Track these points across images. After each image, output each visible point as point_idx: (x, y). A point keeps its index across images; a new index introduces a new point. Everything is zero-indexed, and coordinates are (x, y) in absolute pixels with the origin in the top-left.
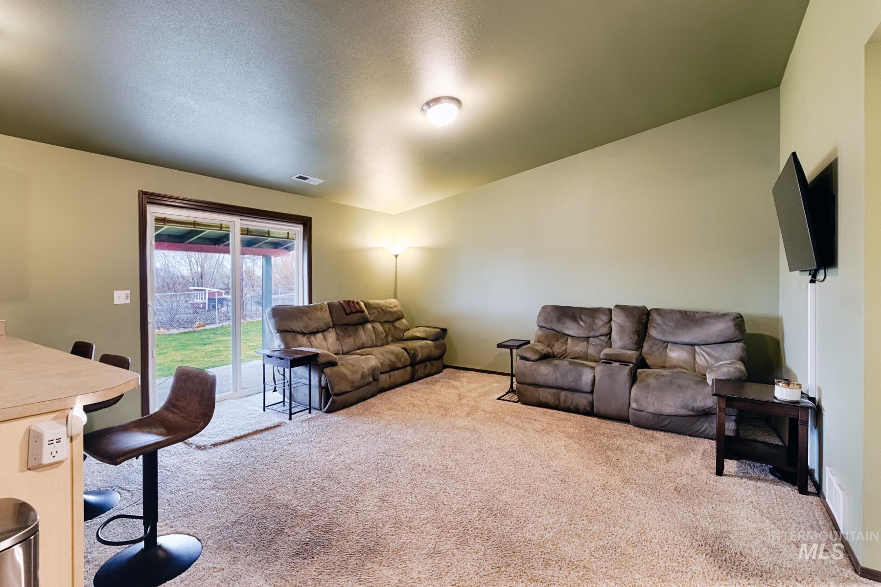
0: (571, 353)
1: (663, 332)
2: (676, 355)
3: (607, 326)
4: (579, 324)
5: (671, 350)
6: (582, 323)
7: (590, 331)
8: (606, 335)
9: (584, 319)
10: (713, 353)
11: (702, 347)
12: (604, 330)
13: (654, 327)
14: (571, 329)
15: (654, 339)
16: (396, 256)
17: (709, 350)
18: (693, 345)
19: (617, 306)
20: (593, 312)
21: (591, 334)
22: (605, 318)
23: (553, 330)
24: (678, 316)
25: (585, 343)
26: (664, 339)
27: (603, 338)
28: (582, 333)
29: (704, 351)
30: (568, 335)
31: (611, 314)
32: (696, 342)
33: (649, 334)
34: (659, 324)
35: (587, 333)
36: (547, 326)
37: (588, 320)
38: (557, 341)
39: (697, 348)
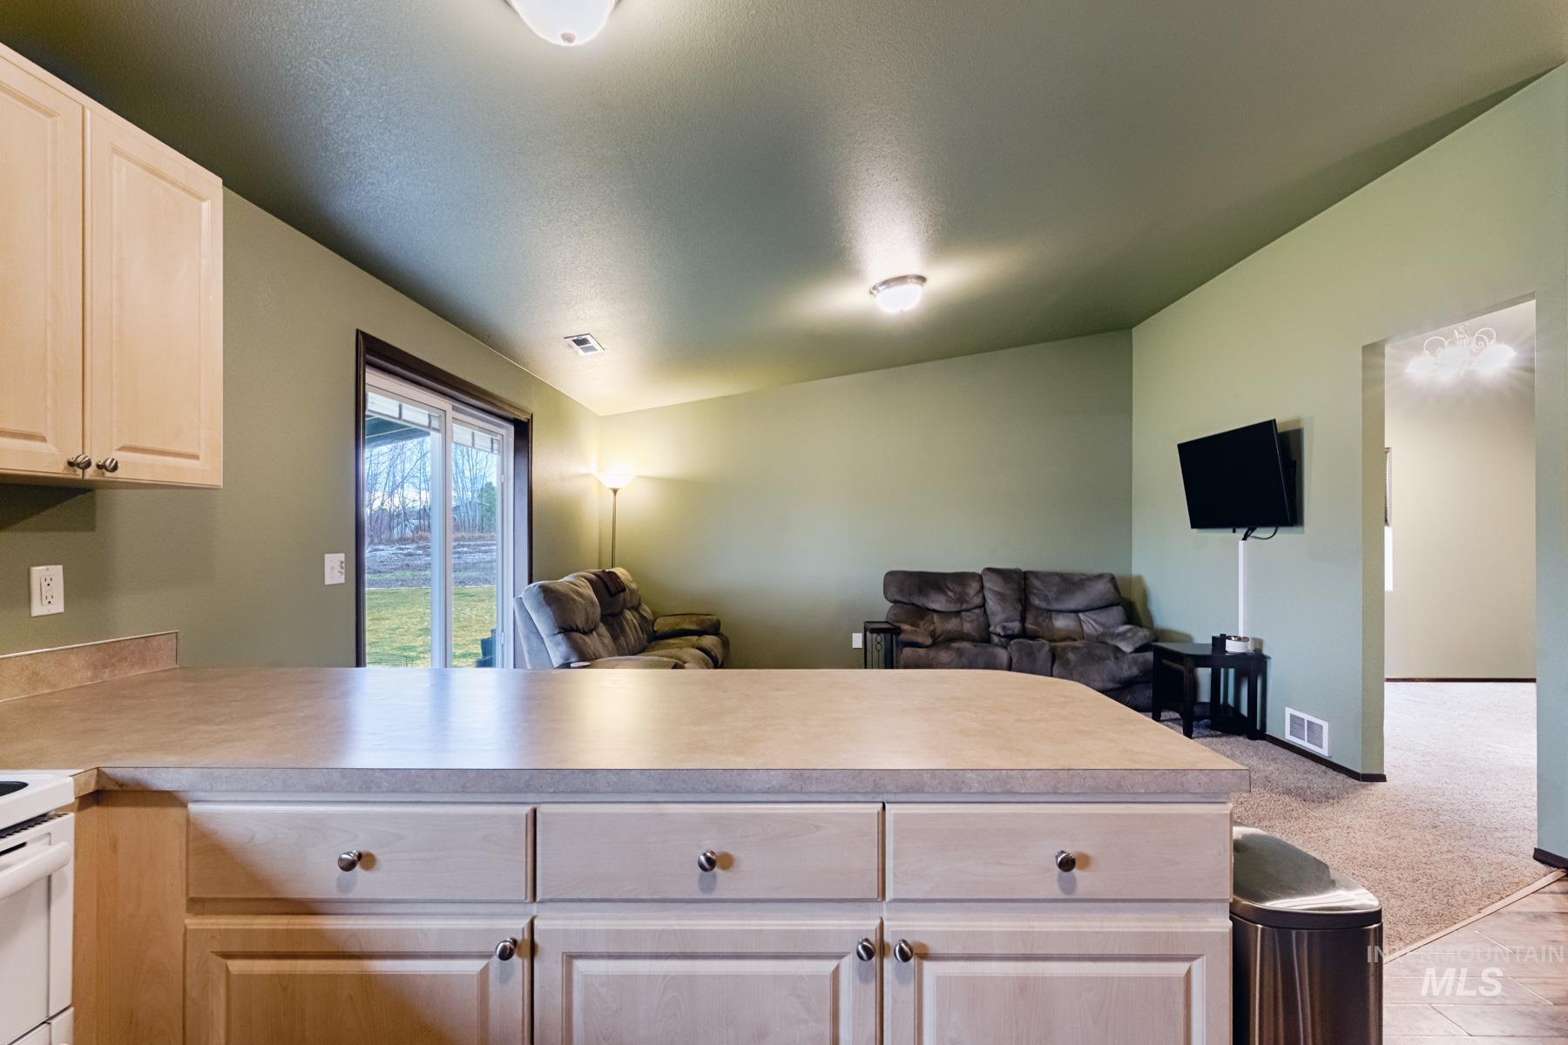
0: (942, 634)
1: (1046, 599)
2: (1061, 623)
3: (981, 595)
4: (947, 595)
5: (1056, 619)
6: (951, 594)
7: (962, 603)
8: (980, 607)
9: (951, 588)
10: (1099, 619)
11: (1086, 613)
12: (977, 601)
13: (1035, 594)
14: (938, 603)
15: (1038, 608)
16: (615, 491)
17: (1095, 617)
18: (1076, 612)
19: (989, 570)
20: (961, 578)
21: (964, 606)
22: (975, 585)
23: (913, 604)
24: (1057, 578)
25: (958, 619)
26: (1049, 607)
27: (977, 611)
28: (953, 608)
29: (1090, 618)
30: (935, 611)
31: (982, 580)
32: (1080, 607)
33: (1030, 602)
34: (1038, 589)
35: (958, 605)
36: (905, 600)
37: (958, 589)
38: (922, 619)
39: (1081, 615)
